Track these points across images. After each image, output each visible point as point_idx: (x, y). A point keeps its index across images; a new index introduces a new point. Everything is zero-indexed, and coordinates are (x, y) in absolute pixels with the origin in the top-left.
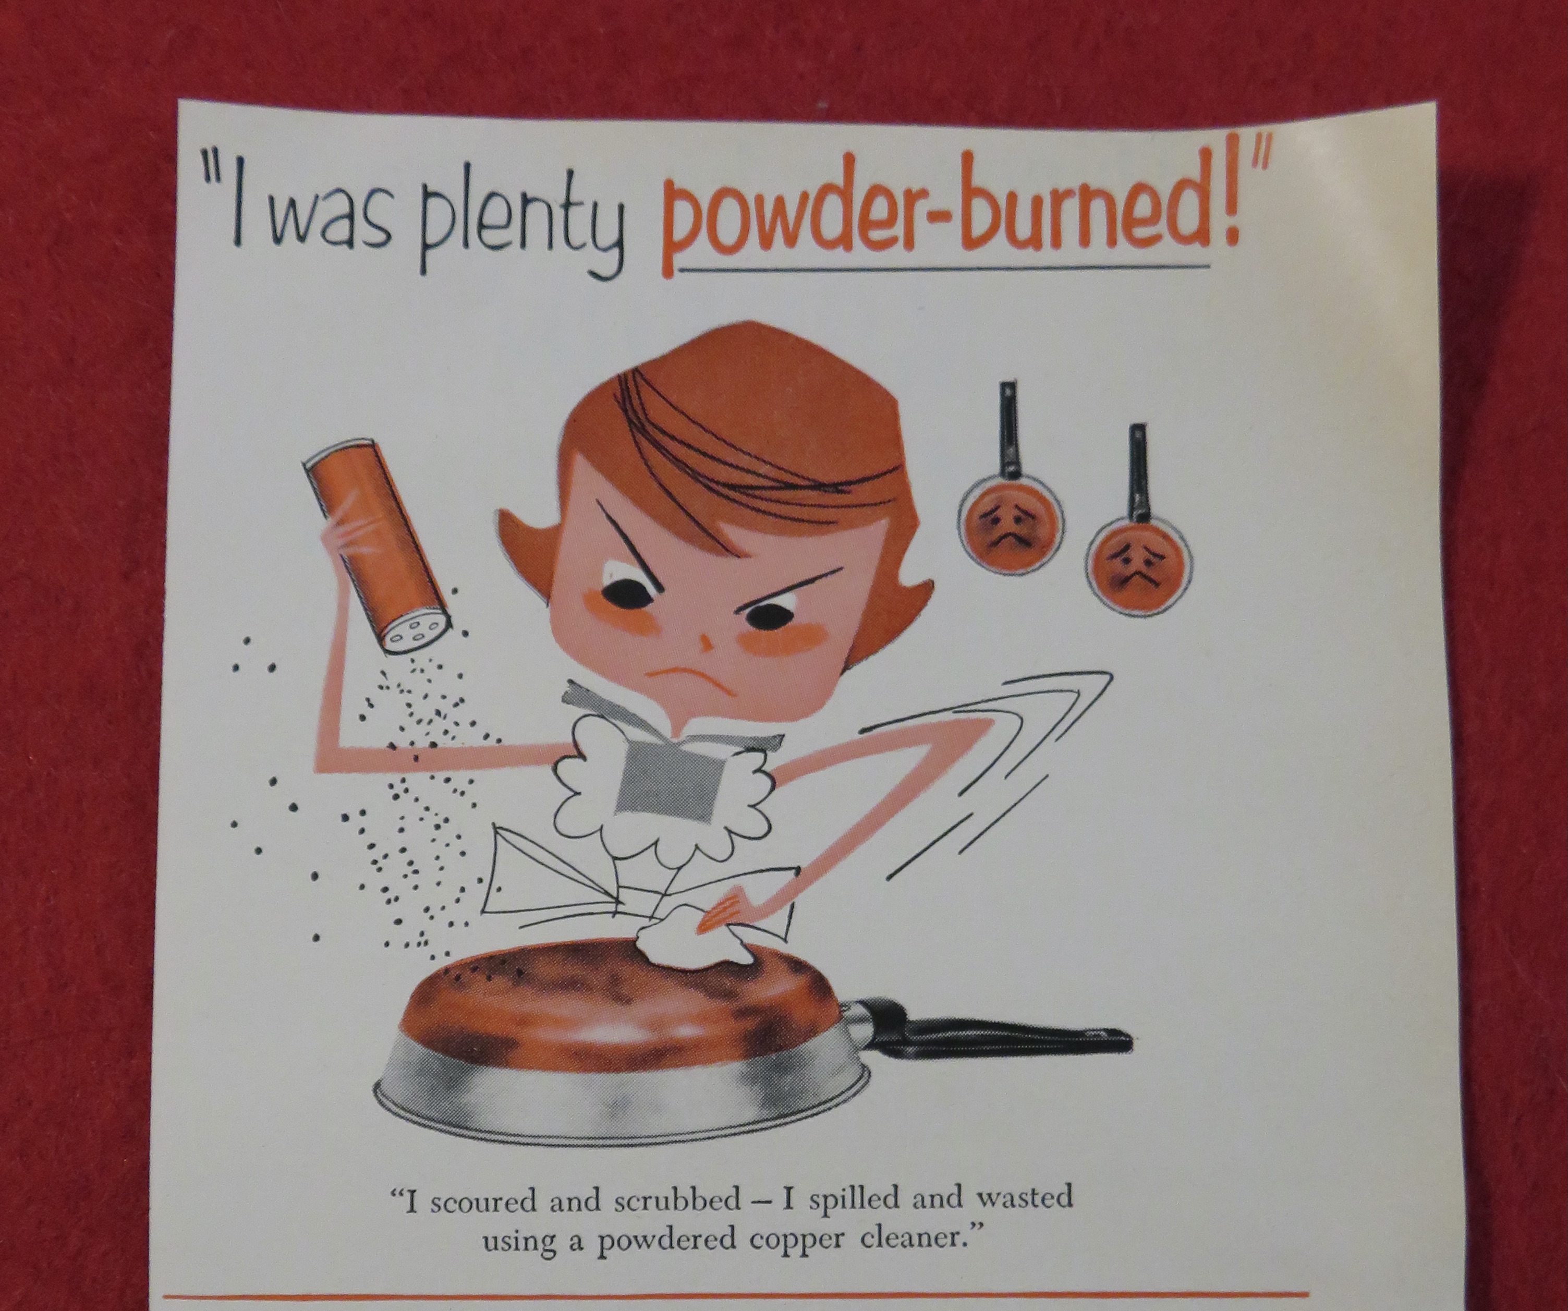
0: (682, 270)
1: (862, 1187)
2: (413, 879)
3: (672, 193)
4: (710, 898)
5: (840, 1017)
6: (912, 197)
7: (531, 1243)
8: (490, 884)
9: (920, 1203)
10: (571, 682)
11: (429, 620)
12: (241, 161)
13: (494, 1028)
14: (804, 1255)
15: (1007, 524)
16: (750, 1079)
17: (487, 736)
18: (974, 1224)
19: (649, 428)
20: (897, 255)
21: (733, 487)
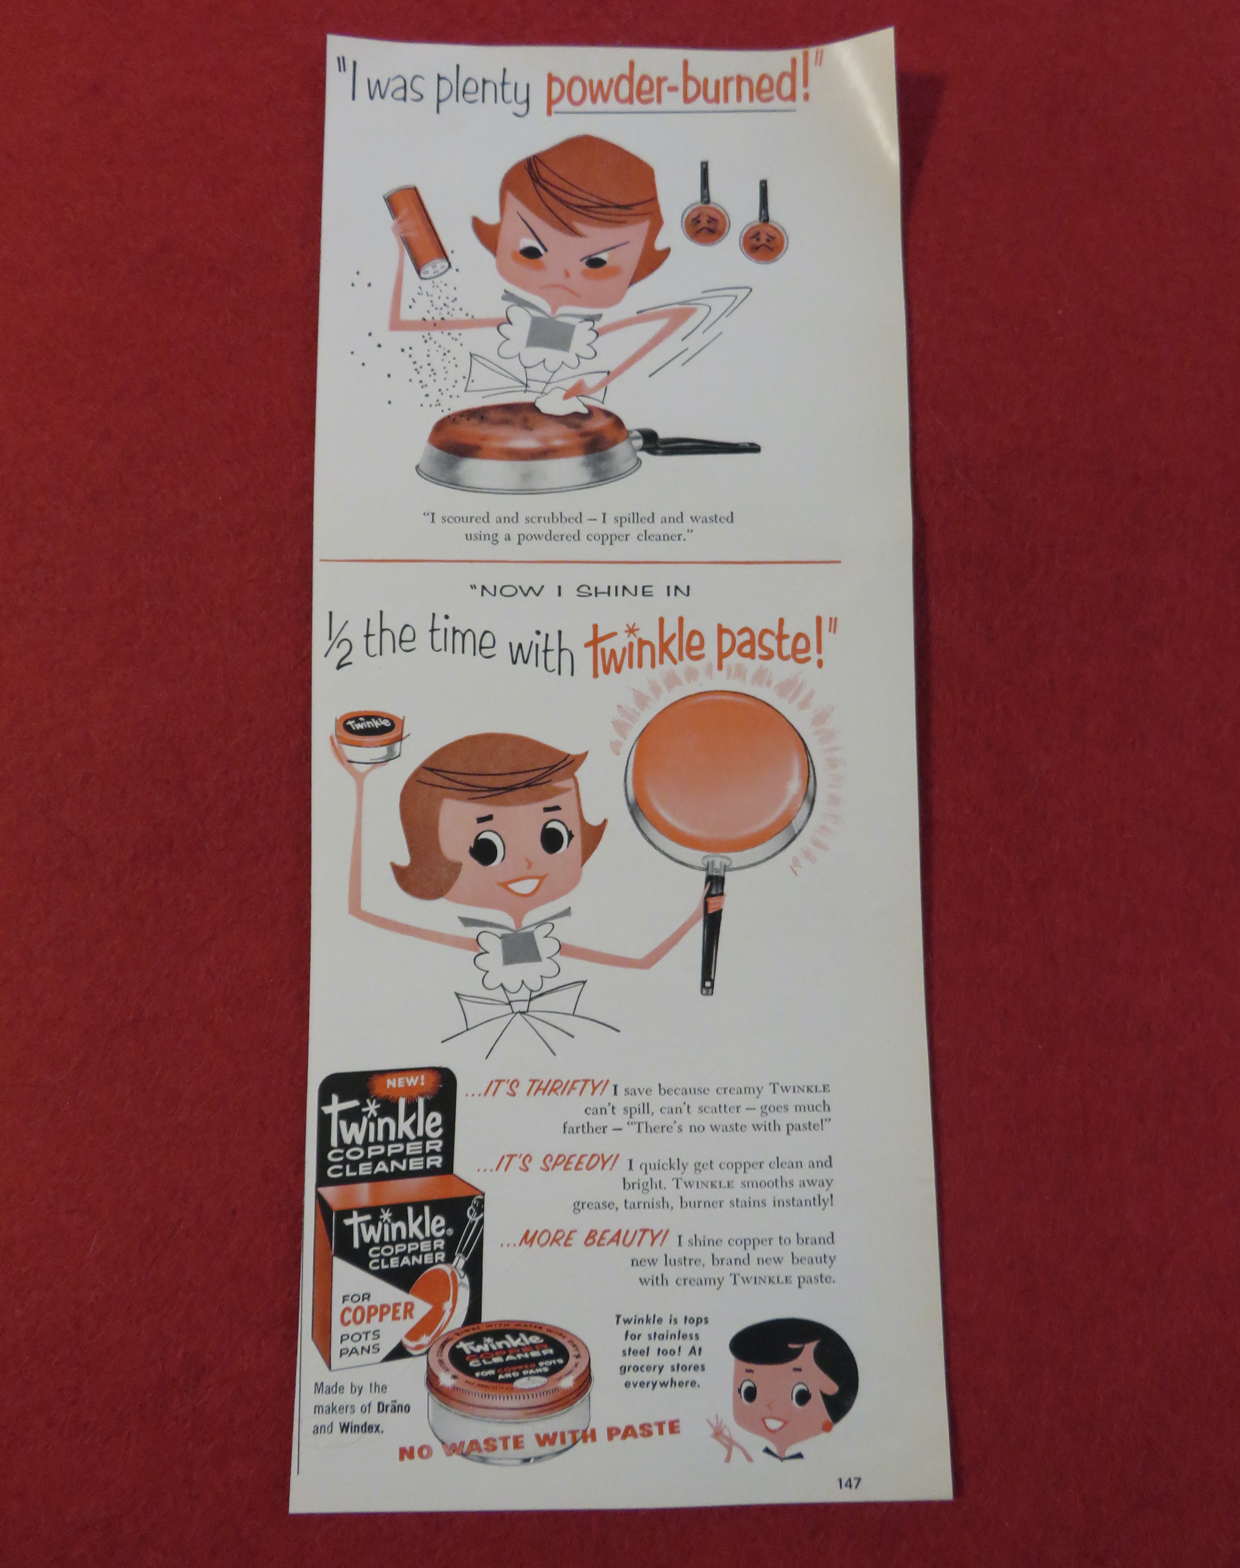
0: (556, 113)
1: (638, 514)
2: (434, 377)
3: (551, 79)
4: (569, 384)
5: (628, 437)
6: (660, 81)
7: (487, 537)
8: (469, 378)
9: (664, 520)
10: (505, 291)
11: (441, 264)
12: (355, 63)
13: (470, 441)
14: (611, 543)
15: (704, 223)
16: (588, 464)
17: (467, 315)
18: (688, 531)
19: (541, 181)
20: (654, 106)
21: (579, 207)
